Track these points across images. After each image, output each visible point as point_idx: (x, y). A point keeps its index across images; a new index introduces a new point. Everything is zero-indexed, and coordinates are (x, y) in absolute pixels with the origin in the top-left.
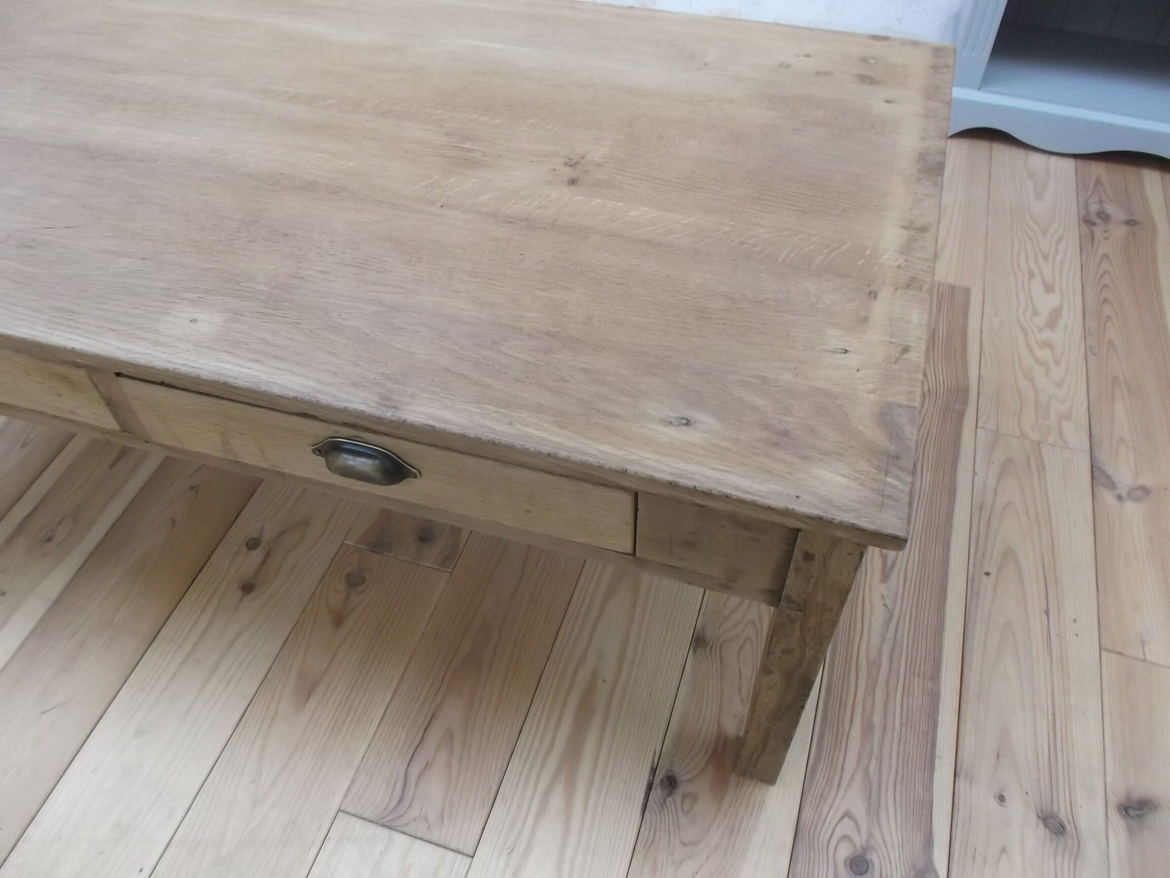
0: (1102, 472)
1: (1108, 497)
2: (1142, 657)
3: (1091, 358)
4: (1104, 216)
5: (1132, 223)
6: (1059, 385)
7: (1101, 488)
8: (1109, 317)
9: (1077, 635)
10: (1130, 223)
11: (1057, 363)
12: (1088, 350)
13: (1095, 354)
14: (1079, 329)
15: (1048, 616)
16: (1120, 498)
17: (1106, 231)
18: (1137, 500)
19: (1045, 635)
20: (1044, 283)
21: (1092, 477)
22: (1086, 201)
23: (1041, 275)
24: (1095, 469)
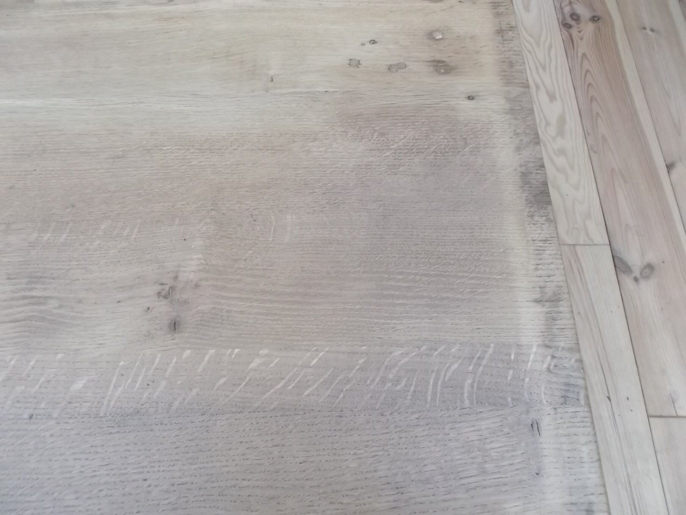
0: (621, 260)
1: (628, 281)
2: (675, 414)
3: (593, 155)
4: (575, 17)
5: (596, 19)
6: (577, 188)
7: (622, 274)
8: (597, 113)
9: (632, 411)
10: (595, 19)
11: (572, 167)
12: (591, 149)
13: (595, 152)
14: (580, 130)
15: (610, 400)
16: (636, 280)
17: (579, 32)
18: (647, 278)
19: (612, 418)
20: (548, 92)
21: (615, 266)
22: (561, 5)
23: (544, 85)
24: (615, 259)
